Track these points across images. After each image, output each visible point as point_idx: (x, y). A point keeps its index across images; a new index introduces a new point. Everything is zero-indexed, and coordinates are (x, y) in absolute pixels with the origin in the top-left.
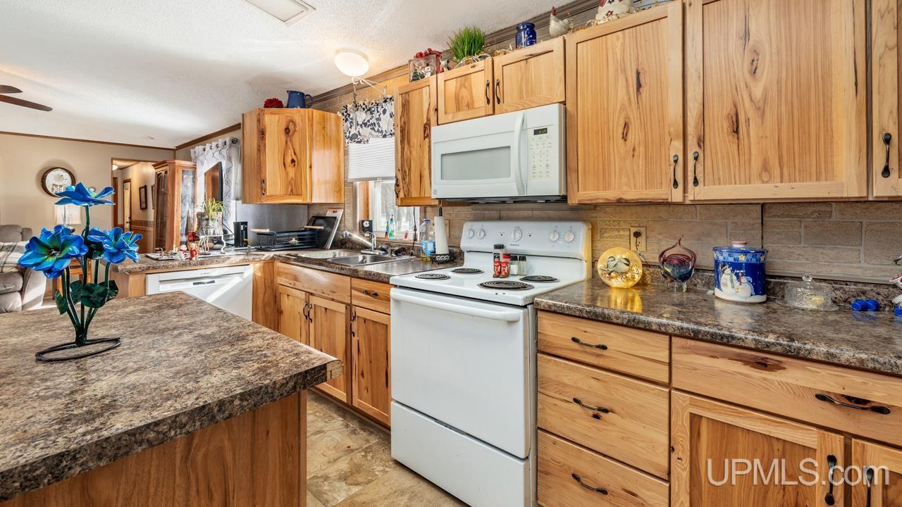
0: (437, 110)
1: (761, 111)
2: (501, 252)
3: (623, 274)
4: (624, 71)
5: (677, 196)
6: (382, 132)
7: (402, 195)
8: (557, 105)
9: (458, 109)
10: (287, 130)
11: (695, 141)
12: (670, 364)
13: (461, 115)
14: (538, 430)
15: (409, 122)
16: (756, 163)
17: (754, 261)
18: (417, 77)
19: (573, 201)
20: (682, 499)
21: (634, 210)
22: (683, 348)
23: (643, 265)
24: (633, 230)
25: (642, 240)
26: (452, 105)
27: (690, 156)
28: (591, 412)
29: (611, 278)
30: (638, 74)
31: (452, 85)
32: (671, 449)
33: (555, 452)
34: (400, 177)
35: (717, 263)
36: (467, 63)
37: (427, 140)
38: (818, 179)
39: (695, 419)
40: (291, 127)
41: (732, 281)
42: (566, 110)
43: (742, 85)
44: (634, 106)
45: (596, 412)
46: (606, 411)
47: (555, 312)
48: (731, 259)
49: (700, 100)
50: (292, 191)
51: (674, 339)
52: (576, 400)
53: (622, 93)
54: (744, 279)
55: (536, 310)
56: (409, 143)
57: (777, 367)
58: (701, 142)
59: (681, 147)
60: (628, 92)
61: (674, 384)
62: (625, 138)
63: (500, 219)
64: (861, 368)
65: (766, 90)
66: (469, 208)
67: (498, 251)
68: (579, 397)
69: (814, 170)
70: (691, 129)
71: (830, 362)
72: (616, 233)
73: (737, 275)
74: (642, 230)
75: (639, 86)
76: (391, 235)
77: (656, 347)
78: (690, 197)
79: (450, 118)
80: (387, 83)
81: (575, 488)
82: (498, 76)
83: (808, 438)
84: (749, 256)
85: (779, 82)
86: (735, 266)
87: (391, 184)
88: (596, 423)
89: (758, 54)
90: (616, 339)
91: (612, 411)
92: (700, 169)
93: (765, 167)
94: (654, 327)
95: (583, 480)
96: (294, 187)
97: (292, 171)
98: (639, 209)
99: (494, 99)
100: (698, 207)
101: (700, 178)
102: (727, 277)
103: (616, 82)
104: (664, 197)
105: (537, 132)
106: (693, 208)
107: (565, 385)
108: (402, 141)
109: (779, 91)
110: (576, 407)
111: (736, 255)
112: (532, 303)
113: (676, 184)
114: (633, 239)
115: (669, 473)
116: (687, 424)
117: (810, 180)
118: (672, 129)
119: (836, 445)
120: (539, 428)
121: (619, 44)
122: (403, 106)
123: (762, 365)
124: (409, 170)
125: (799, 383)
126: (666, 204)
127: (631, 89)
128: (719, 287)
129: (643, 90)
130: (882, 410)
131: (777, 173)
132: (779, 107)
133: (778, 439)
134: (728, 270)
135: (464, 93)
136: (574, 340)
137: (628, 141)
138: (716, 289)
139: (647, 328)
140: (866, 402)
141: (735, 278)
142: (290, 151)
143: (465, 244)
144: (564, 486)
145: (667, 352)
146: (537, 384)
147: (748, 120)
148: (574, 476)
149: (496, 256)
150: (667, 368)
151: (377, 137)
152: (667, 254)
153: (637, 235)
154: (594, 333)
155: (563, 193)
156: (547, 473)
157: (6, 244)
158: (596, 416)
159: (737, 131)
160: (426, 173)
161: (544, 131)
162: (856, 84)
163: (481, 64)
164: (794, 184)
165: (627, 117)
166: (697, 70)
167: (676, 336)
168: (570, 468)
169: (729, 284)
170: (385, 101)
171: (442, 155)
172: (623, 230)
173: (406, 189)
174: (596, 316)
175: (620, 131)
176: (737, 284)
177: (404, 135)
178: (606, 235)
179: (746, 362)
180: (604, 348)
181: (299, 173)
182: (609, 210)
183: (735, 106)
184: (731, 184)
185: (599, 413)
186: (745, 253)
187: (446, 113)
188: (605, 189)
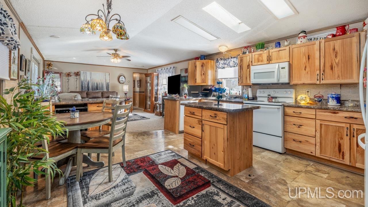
0: (252, 62)
1: (338, 65)
2: (270, 96)
3: (304, 100)
4: (305, 55)
5: (318, 82)
6: (230, 66)
7: (240, 83)
8: (287, 62)
9: (258, 62)
10: (202, 66)
11: (322, 71)
12: (316, 115)
13: (259, 63)
14: (285, 132)
15: (243, 64)
16: (336, 76)
17: (337, 96)
18: (244, 53)
19: (292, 83)
20: (318, 140)
21: (307, 86)
22: (319, 111)
23: (310, 99)
24: (307, 91)
25: (309, 93)
26: (257, 61)
27: (321, 74)
28: (298, 126)
29: (301, 101)
30: (309, 56)
31: (257, 56)
32: (316, 131)
33: (289, 136)
34: (239, 78)
35: (328, 97)
36: (261, 51)
37: (248, 69)
38: (350, 79)
39: (321, 125)
40: (203, 65)
41: (332, 101)
42: (290, 63)
43: (333, 59)
44: (308, 63)
45: (299, 126)
46: (301, 126)
47: (289, 107)
48: (332, 96)
49: (324, 62)
50: (203, 82)
51: (316, 110)
52: (294, 124)
53: (304, 60)
54: (334, 100)
55: (284, 106)
56: (242, 70)
57: (338, 113)
58: (324, 71)
59: (319, 72)
60: (306, 60)
61: (316, 119)
62: (305, 70)
63: (268, 88)
64: (352, 111)
65: (339, 61)
66: (258, 86)
67: (269, 96)
68: (294, 123)
69: (349, 77)
70: (321, 68)
71: (347, 111)
72: (302, 92)
73: (333, 99)
74: (309, 91)
75: (309, 58)
76: (231, 93)
77: (313, 112)
78: (321, 83)
79: (256, 64)
80: (231, 53)
81: (294, 142)
82: (270, 54)
83: (343, 125)
84: (336, 95)
85: (341, 59)
86: (333, 97)
87: (237, 80)
88: (299, 128)
89: (337, 53)
90: (303, 111)
91: (303, 125)
92: (323, 77)
93: (339, 77)
94: (312, 108)
95: (295, 140)
96: (204, 81)
97: (203, 77)
98: (308, 86)
99: (269, 60)
100: (324, 85)
101: (323, 78)
102: (330, 100)
103: (303, 58)
104: (315, 83)
105: (282, 68)
106: (323, 85)
107: (291, 122)
108: (240, 69)
109: (342, 61)
110: (294, 126)
111: (333, 95)
112: (283, 105)
113: (318, 80)
114: (307, 93)
115: (315, 136)
116: (319, 126)
117: (348, 79)
118: (317, 68)
119: (348, 125)
120: (285, 131)
121: (304, 49)
122: (241, 60)
123: (335, 113)
124: (243, 76)
125: (342, 115)
126: (315, 84)
127: (307, 59)
128: (329, 102)
129: (310, 60)
130: (356, 118)
131: (341, 77)
132: (342, 64)
133: (338, 126)
134: (331, 99)
135: (260, 58)
136: (294, 112)
137: (306, 71)
138: (328, 103)
139: (311, 108)
140: (353, 117)
141: (332, 100)
142: (203, 71)
143: (258, 95)
144: (291, 142)
145: (315, 113)
146: (284, 122)
147: (335, 67)
148: (293, 140)
149: (268, 97)
150: (315, 116)
151: (229, 67)
152: (316, 96)
153: (308, 92)
154: (298, 110)
155: (289, 82)
156: (286, 140)
157: (113, 96)
158: (299, 127)
159: (332, 69)
160: (248, 77)
161: (284, 68)
162: (357, 61)
163: (266, 51)
164: (344, 80)
165: (306, 65)
166: (323, 56)
167: (317, 109)
168: (292, 138)
169: (331, 101)
170: (232, 58)
171: (254, 73)
172: (304, 91)
173: (241, 81)
174: (299, 106)
175: (304, 69)
176: (333, 101)
177: (241, 67)
178: (299, 92)
179: (331, 113)
180: (301, 113)
181: (205, 77)
182: (300, 86)
183: (332, 64)
184: (331, 80)
185: (300, 126)
186: (335, 95)
187: (254, 62)
188: (300, 81)
